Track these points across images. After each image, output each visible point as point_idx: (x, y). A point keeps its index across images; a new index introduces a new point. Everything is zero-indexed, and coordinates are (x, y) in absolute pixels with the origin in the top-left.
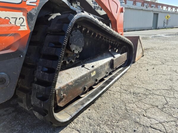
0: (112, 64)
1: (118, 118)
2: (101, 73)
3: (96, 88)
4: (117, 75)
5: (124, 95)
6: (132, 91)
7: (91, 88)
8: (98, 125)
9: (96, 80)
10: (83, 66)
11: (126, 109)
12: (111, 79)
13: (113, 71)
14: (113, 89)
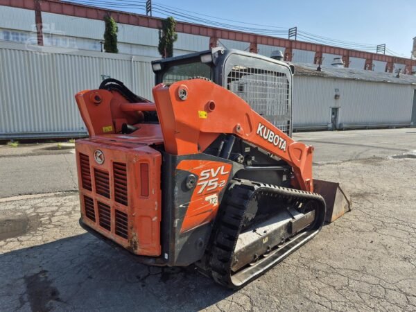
0: (289, 227)
1: (288, 291)
2: (274, 239)
3: (267, 257)
4: (296, 242)
5: (300, 270)
6: (312, 266)
7: (262, 257)
8: (268, 295)
9: (268, 248)
10: (255, 231)
11: (299, 285)
12: (288, 248)
13: (292, 237)
14: (289, 261)
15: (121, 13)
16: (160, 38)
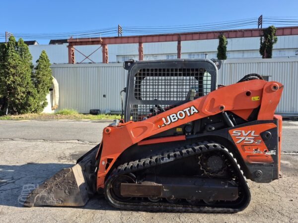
15: (231, 31)
16: (261, 43)
